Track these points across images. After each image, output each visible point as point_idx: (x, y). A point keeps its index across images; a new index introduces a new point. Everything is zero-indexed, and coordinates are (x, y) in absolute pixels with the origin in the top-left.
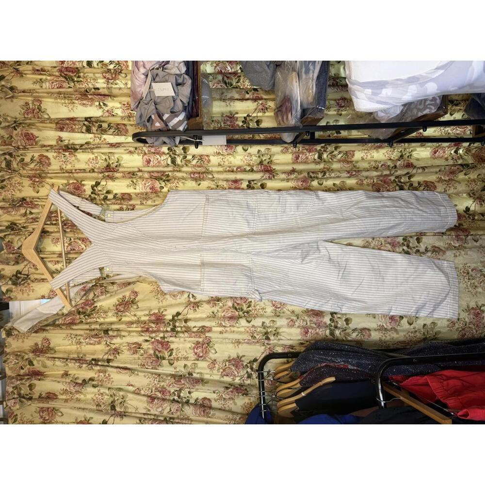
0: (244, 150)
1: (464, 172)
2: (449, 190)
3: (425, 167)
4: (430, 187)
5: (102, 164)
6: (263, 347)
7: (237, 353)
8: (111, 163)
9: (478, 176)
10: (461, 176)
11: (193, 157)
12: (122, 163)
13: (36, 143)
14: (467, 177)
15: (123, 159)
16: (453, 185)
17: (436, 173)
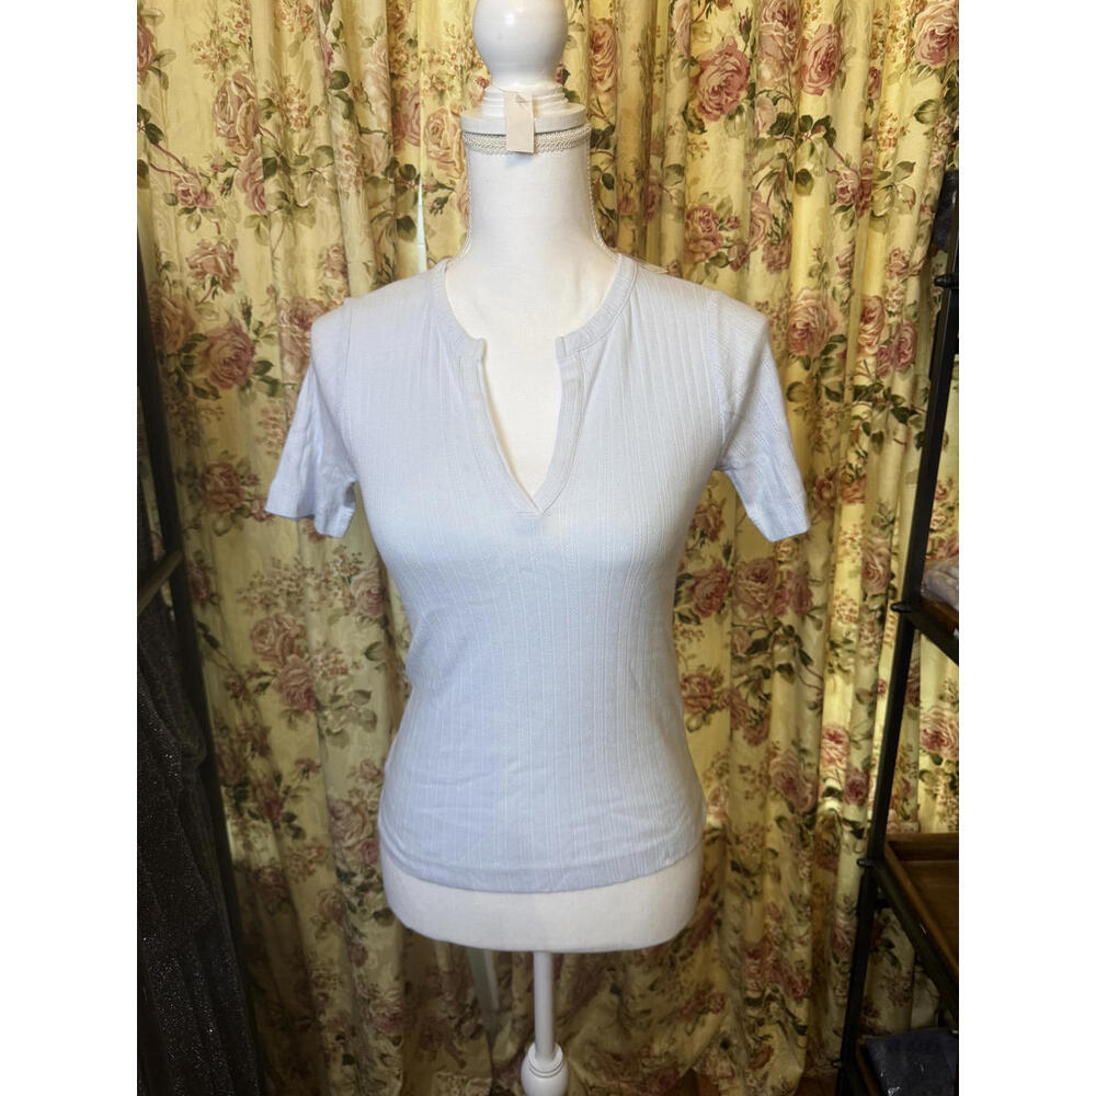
1: (789, 815)
2: (745, 779)
3: (821, 712)
4: (759, 728)
7: (173, 55)
9: (773, 851)
10: (777, 808)
14: (772, 823)
16: (757, 790)
17: (796, 743)
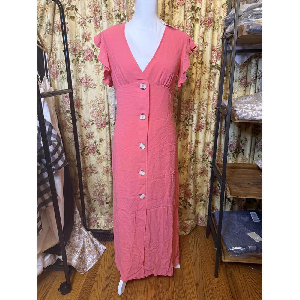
0: (223, 5)
6: (85, 17)
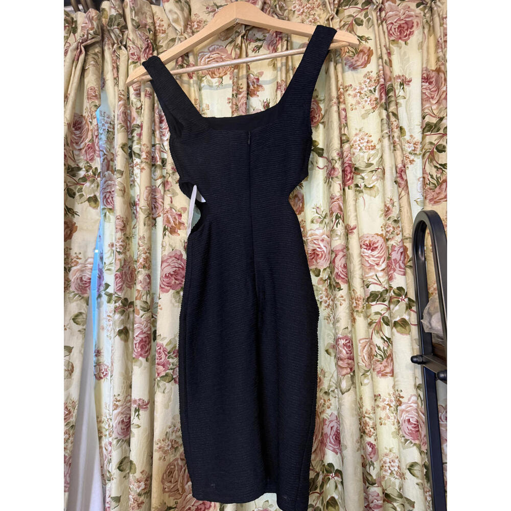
5: (361, 158)
8: (363, 175)
11: (389, 339)
12: (365, 196)
13: (393, 41)
15: (372, 198)
